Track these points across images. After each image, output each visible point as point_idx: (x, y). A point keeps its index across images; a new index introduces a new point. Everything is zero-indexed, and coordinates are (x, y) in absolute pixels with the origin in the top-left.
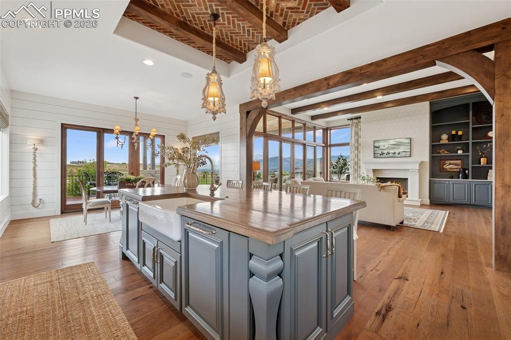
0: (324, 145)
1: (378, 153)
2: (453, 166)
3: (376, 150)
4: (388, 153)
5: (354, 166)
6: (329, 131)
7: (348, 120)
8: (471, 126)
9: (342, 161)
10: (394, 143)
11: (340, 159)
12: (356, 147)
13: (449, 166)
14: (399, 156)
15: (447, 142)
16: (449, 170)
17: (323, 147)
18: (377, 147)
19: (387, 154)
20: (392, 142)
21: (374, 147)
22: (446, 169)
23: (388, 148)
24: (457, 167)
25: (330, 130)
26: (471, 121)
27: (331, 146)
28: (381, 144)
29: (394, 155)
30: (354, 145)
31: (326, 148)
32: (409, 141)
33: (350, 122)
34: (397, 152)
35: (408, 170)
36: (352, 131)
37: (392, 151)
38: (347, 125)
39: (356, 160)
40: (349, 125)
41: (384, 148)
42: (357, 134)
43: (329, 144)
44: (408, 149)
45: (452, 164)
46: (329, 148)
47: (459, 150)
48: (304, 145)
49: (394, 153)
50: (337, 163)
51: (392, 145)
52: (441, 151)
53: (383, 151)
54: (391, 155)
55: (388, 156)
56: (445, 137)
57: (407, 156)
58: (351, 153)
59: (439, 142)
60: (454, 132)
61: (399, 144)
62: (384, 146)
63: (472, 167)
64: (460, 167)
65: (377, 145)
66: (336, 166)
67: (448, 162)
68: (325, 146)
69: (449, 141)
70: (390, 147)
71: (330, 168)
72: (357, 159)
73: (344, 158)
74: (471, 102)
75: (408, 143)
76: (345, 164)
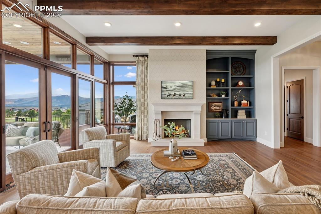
0: (105, 81)
1: (166, 94)
2: (217, 107)
3: (164, 91)
4: (175, 95)
5: (140, 108)
6: (111, 67)
7: (134, 56)
8: (230, 76)
9: (127, 102)
10: (180, 85)
11: (125, 99)
12: (142, 87)
13: (214, 108)
14: (184, 97)
15: (215, 87)
16: (215, 111)
17: (104, 84)
18: (164, 88)
19: (173, 95)
20: (178, 83)
21: (162, 87)
22: (213, 110)
23: (175, 89)
24: (219, 108)
25: (113, 65)
26: (230, 71)
27: (114, 83)
28: (168, 85)
29: (180, 97)
30: (140, 84)
31: (107, 86)
32: (192, 84)
33: (136, 59)
34: (182, 93)
35: (193, 111)
36: (138, 69)
37: (178, 93)
38: (132, 62)
39: (143, 101)
40: (135, 62)
41: (171, 89)
42: (142, 72)
43: (111, 81)
44: (191, 91)
45: (216, 106)
46: (111, 86)
47: (223, 94)
48: (73, 76)
49: (180, 95)
50: (122, 104)
51: (177, 86)
52: (212, 95)
53: (170, 92)
54: (177, 96)
55: (174, 97)
56: (213, 83)
57: (190, 98)
58: (137, 93)
59: (210, 87)
60: (218, 80)
61: (183, 86)
62: (171, 87)
63: (231, 108)
64: (220, 108)
65: (164, 85)
66: (121, 107)
67: (214, 104)
68: (107, 83)
69: (216, 87)
70: (176, 88)
71: (113, 110)
72: (143, 99)
73: (130, 98)
74: (230, 56)
75: (191, 86)
76: (131, 105)
